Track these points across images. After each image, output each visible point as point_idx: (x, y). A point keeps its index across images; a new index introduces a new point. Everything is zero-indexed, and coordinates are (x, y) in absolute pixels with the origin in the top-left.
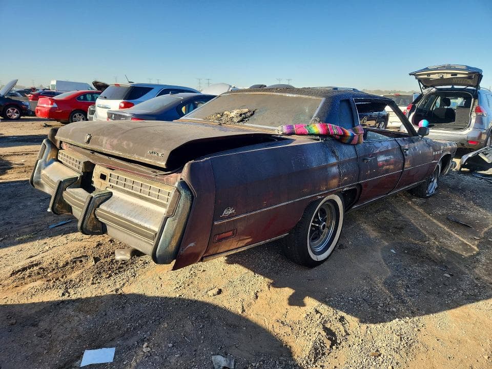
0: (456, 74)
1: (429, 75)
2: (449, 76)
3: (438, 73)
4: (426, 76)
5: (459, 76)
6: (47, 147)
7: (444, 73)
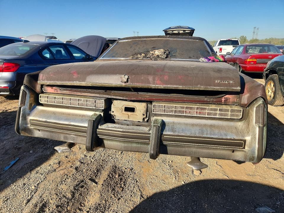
0: (185, 31)
1: (173, 31)
2: (182, 32)
3: (177, 30)
4: (171, 32)
5: (186, 32)
6: (27, 92)
7: (180, 30)
